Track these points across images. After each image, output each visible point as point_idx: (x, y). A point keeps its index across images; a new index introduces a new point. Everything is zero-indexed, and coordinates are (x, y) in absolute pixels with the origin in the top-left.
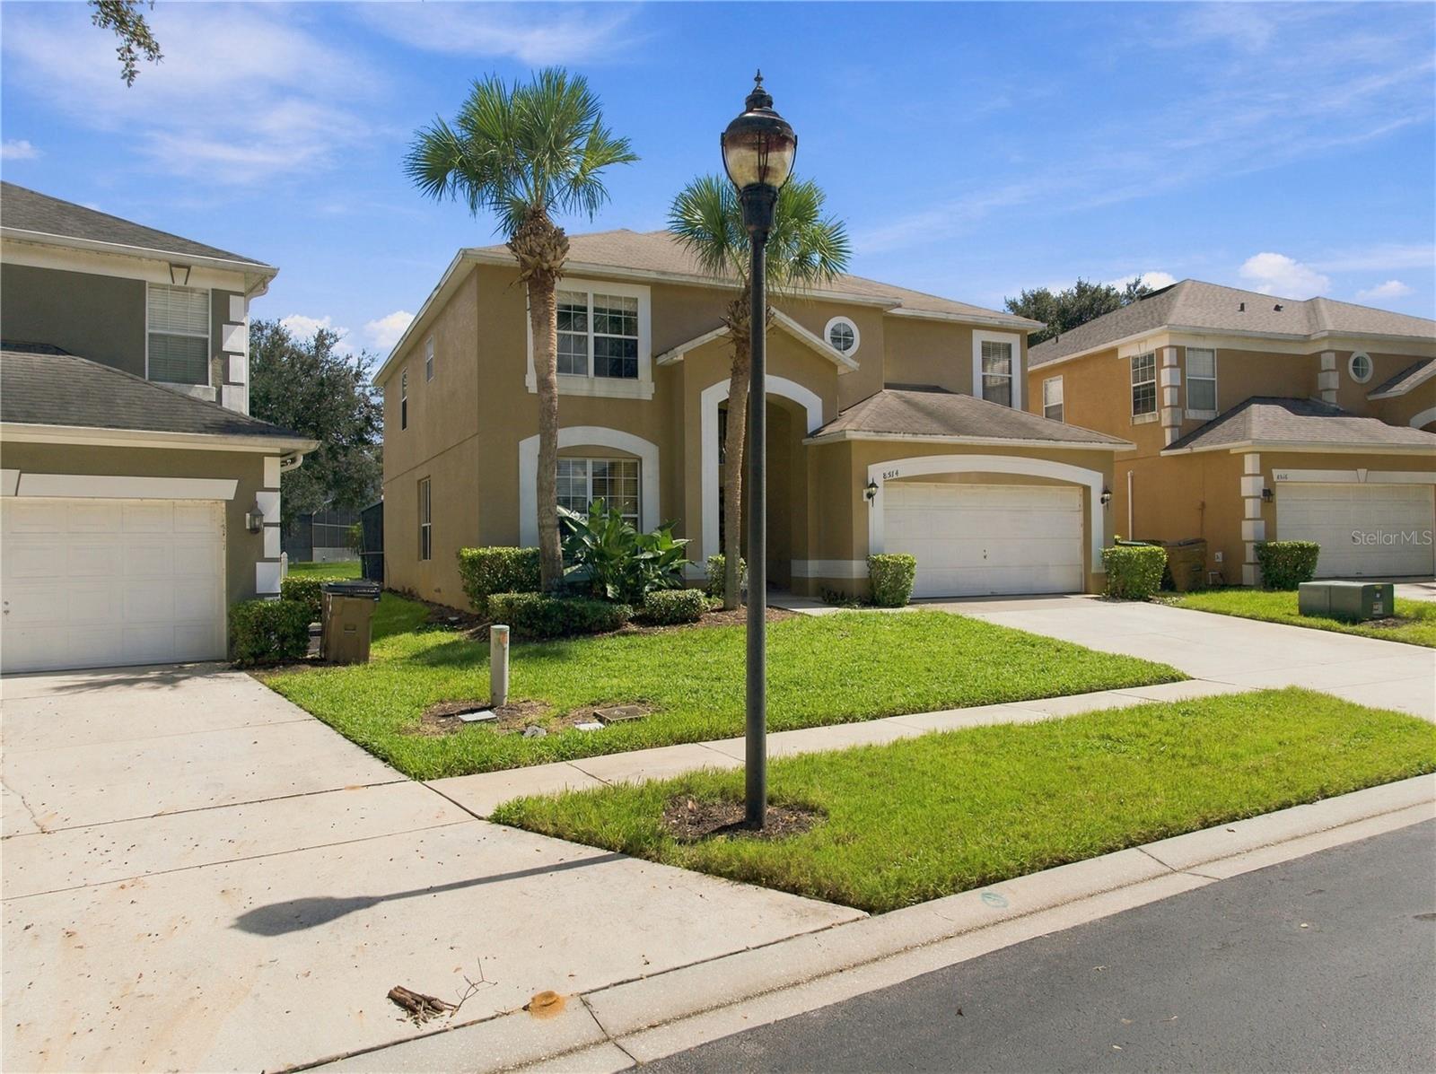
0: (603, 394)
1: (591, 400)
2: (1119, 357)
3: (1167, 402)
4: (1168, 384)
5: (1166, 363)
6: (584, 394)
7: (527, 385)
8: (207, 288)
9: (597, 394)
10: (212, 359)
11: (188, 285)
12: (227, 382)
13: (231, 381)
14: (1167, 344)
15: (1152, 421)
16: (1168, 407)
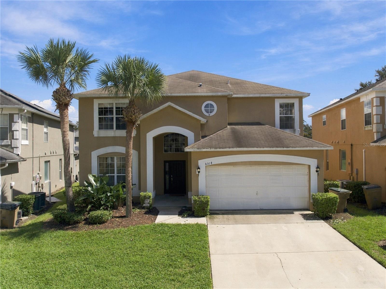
0: (118, 136)
1: (114, 138)
2: (361, 101)
3: (375, 122)
4: (375, 114)
5: (375, 104)
6: (112, 136)
7: (94, 134)
8: (7, 113)
9: (117, 136)
10: (9, 133)
11: (2, 113)
12: (13, 139)
13: (14, 138)
14: (375, 96)
15: (370, 129)
16: (375, 124)
